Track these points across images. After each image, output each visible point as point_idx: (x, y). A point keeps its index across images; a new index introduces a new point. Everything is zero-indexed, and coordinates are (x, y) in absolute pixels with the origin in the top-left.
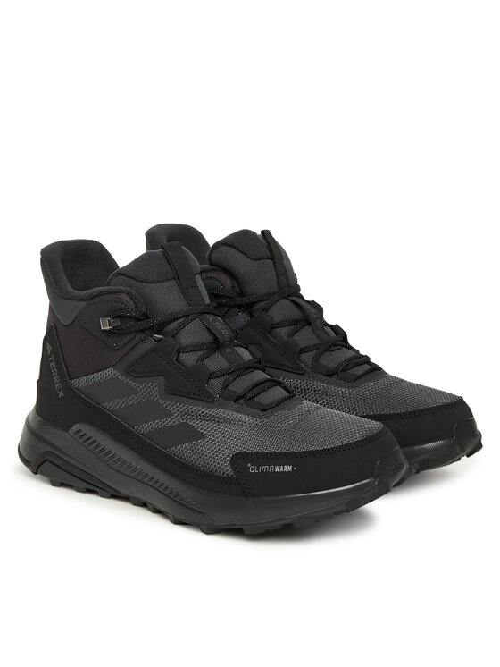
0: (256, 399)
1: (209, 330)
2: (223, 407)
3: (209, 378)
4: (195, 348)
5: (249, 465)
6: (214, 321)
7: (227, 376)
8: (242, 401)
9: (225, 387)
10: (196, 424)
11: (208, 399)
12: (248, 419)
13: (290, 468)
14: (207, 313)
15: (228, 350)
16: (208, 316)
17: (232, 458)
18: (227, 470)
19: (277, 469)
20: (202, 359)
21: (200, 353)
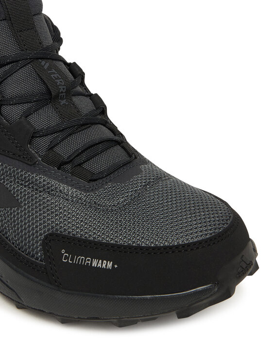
0: (84, 166)
1: (41, 79)
2: (45, 173)
3: (33, 137)
4: (20, 100)
5: (63, 251)
6: (49, 68)
7: (56, 135)
8: (68, 167)
9: (51, 148)
10: (13, 187)
11: (29, 162)
12: (70, 191)
13: (110, 265)
14: (42, 58)
15: (63, 102)
16: (43, 63)
17: (46, 237)
18: (37, 253)
19: (94, 264)
20: (27, 115)
21: (26, 106)
